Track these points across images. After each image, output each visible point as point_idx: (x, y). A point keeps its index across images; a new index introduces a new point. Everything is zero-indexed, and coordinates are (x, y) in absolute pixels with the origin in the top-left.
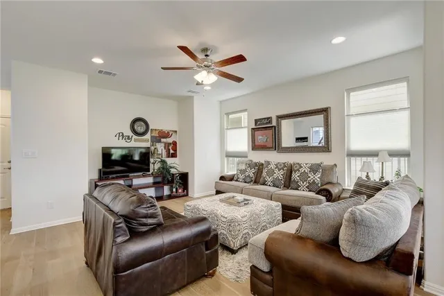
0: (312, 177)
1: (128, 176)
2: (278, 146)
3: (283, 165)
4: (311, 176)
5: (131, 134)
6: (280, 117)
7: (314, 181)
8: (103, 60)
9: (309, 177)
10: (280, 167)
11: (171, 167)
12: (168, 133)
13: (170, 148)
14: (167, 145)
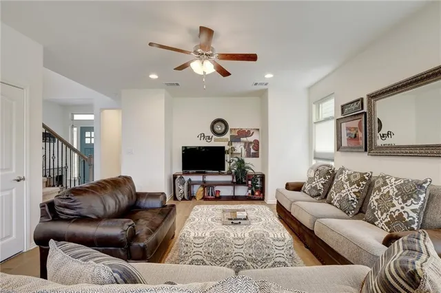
0: (398, 207)
1: (204, 173)
2: (371, 145)
3: (359, 177)
4: (398, 203)
5: (211, 134)
6: (375, 96)
7: (401, 214)
8: (158, 75)
9: (394, 206)
10: (353, 180)
11: (249, 168)
12: (249, 131)
13: (251, 147)
14: (247, 145)
